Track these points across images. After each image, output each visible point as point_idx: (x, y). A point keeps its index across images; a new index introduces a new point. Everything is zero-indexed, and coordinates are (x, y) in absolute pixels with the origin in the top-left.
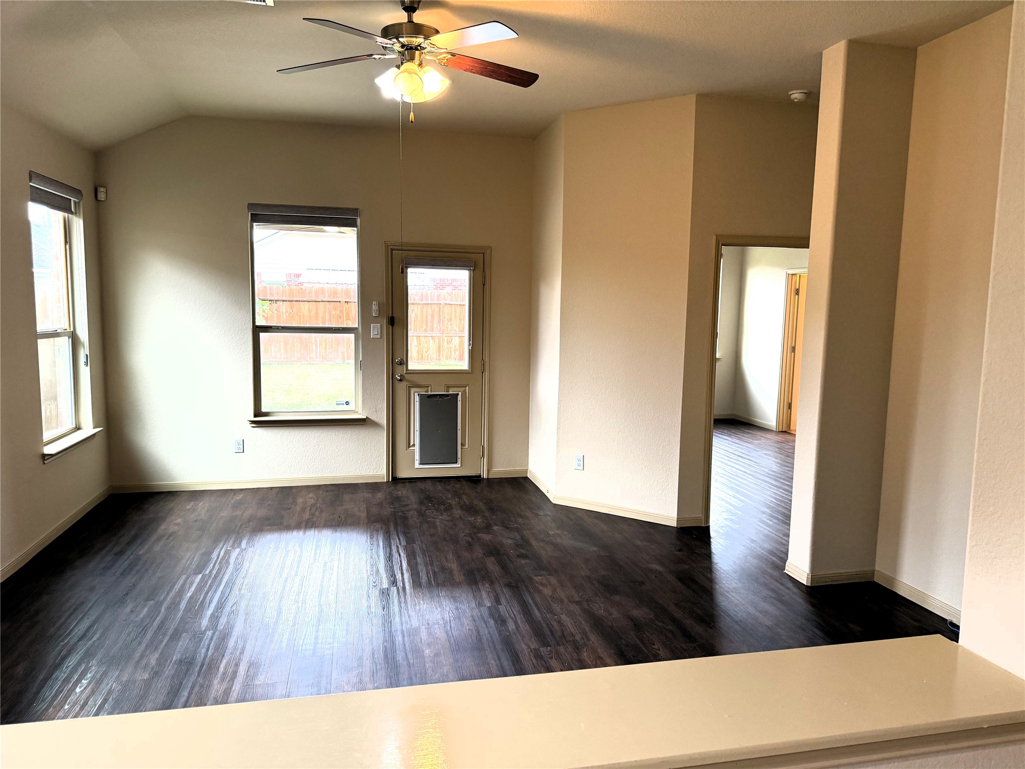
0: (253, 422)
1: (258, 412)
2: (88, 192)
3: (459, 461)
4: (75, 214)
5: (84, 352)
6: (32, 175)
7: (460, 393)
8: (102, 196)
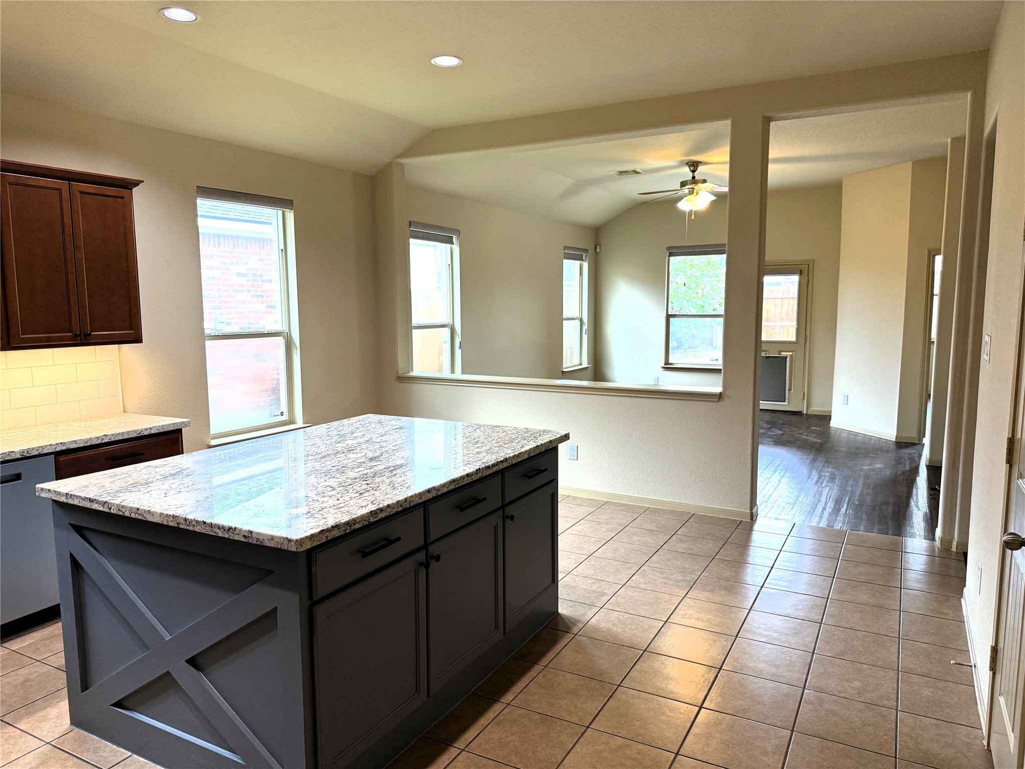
0: (663, 368)
1: (667, 363)
2: (591, 251)
3: (787, 401)
4: (585, 261)
5: (585, 327)
6: (565, 248)
7: (789, 356)
8: (598, 250)
